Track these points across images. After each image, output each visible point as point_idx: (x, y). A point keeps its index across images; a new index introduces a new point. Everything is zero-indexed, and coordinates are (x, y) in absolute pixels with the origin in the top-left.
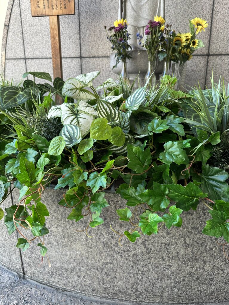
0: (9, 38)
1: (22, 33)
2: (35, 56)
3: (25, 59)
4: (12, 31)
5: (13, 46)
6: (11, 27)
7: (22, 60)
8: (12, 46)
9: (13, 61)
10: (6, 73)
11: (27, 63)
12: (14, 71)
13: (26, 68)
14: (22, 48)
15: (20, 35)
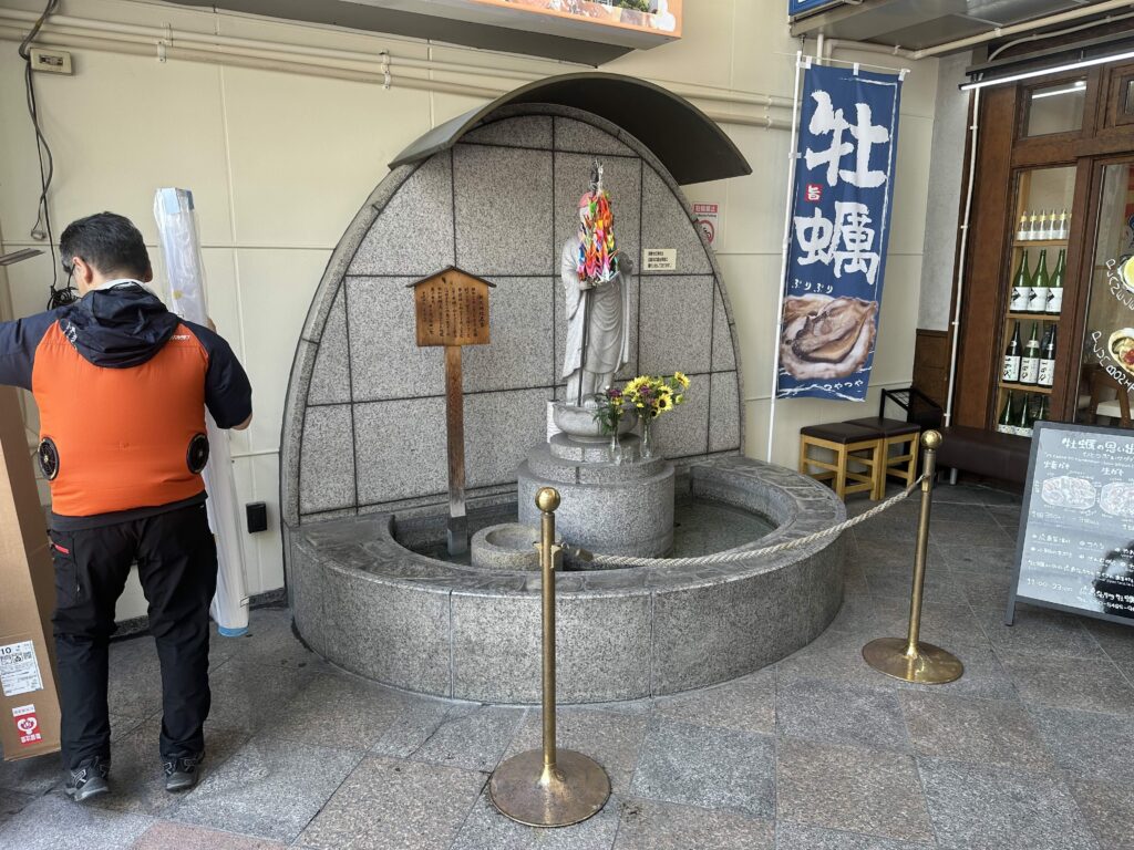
0: (319, 366)
1: (349, 356)
2: (372, 396)
3: (352, 403)
4: (327, 353)
5: (327, 381)
6: (324, 345)
7: (344, 406)
8: (324, 380)
9: (323, 408)
10: (305, 433)
11: (355, 411)
12: (323, 429)
13: (353, 421)
14: (347, 382)
15: (343, 360)
